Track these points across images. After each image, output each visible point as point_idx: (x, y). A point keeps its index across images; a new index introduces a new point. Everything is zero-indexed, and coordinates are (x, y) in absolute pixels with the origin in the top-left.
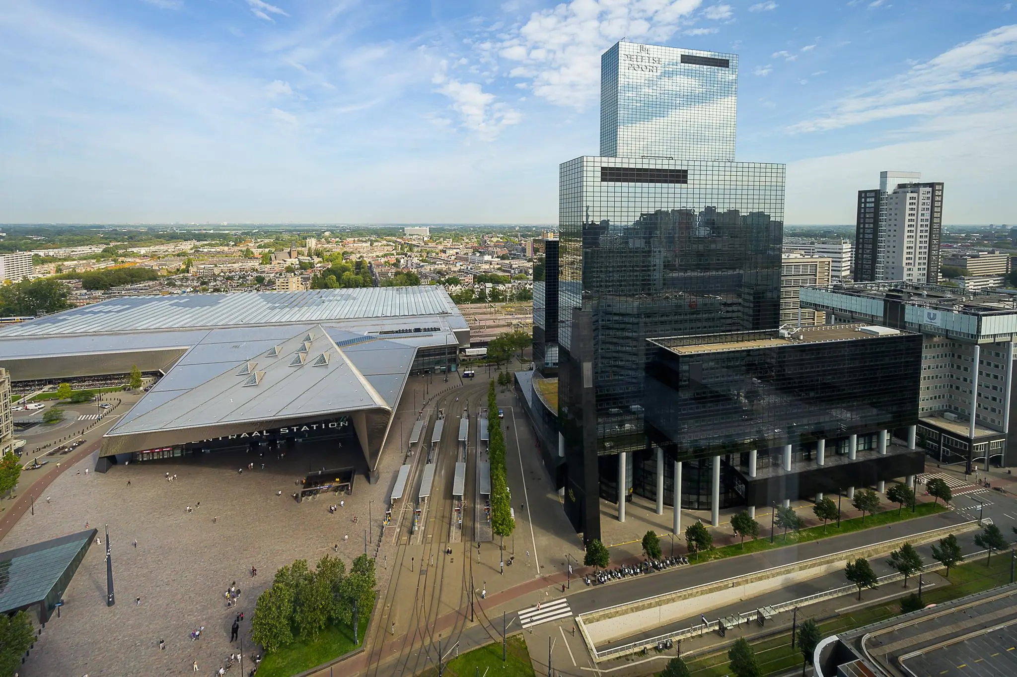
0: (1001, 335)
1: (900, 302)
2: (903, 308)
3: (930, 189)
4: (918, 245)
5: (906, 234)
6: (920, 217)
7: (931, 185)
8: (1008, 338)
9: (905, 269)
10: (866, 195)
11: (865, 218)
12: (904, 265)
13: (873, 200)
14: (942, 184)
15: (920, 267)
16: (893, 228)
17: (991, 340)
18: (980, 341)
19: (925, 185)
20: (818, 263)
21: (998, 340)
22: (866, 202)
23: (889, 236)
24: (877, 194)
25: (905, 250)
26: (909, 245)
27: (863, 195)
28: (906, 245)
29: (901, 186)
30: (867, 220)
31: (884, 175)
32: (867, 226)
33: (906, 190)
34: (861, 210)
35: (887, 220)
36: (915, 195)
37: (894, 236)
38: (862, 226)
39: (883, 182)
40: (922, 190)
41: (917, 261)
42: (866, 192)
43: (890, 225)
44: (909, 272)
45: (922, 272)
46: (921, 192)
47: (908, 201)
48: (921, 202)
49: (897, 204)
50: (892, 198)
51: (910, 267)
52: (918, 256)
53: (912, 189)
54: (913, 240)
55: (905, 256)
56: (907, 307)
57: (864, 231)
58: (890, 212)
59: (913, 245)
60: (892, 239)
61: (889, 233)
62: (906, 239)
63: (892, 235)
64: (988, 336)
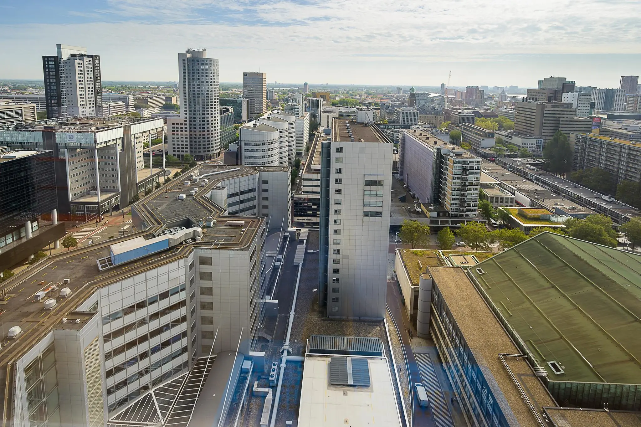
0: (110, 141)
1: (52, 131)
2: (54, 134)
3: (91, 59)
4: (87, 93)
5: (78, 86)
6: (86, 76)
7: (91, 56)
8: (115, 142)
9: (80, 108)
10: (48, 59)
11: (49, 75)
12: (79, 105)
13: (53, 63)
14: (99, 56)
15: (90, 106)
16: (69, 82)
17: (105, 145)
18: (97, 147)
19: (88, 56)
20: (23, 109)
21: (108, 144)
22: (48, 65)
23: (68, 87)
24: (57, 59)
25: (79, 97)
26: (81, 93)
27: (46, 59)
28: (79, 93)
29: (73, 55)
30: (51, 77)
31: (59, 47)
32: (51, 80)
33: (76, 58)
34: (46, 70)
35: (65, 77)
36: (81, 62)
37: (71, 87)
38: (48, 81)
39: (59, 52)
40: (85, 59)
41: (88, 103)
42: (48, 57)
43: (67, 80)
44: (83, 110)
45: (92, 109)
46: (85, 61)
47: (77, 65)
48: (85, 66)
49: (70, 66)
50: (66, 63)
51: (83, 106)
52: (88, 99)
53: (80, 58)
54: (84, 89)
55: (79, 100)
56: (56, 133)
57: (50, 84)
58: (67, 72)
59: (84, 93)
60: (69, 89)
61: (68, 86)
62: (78, 89)
63: (69, 88)
64: (102, 143)
